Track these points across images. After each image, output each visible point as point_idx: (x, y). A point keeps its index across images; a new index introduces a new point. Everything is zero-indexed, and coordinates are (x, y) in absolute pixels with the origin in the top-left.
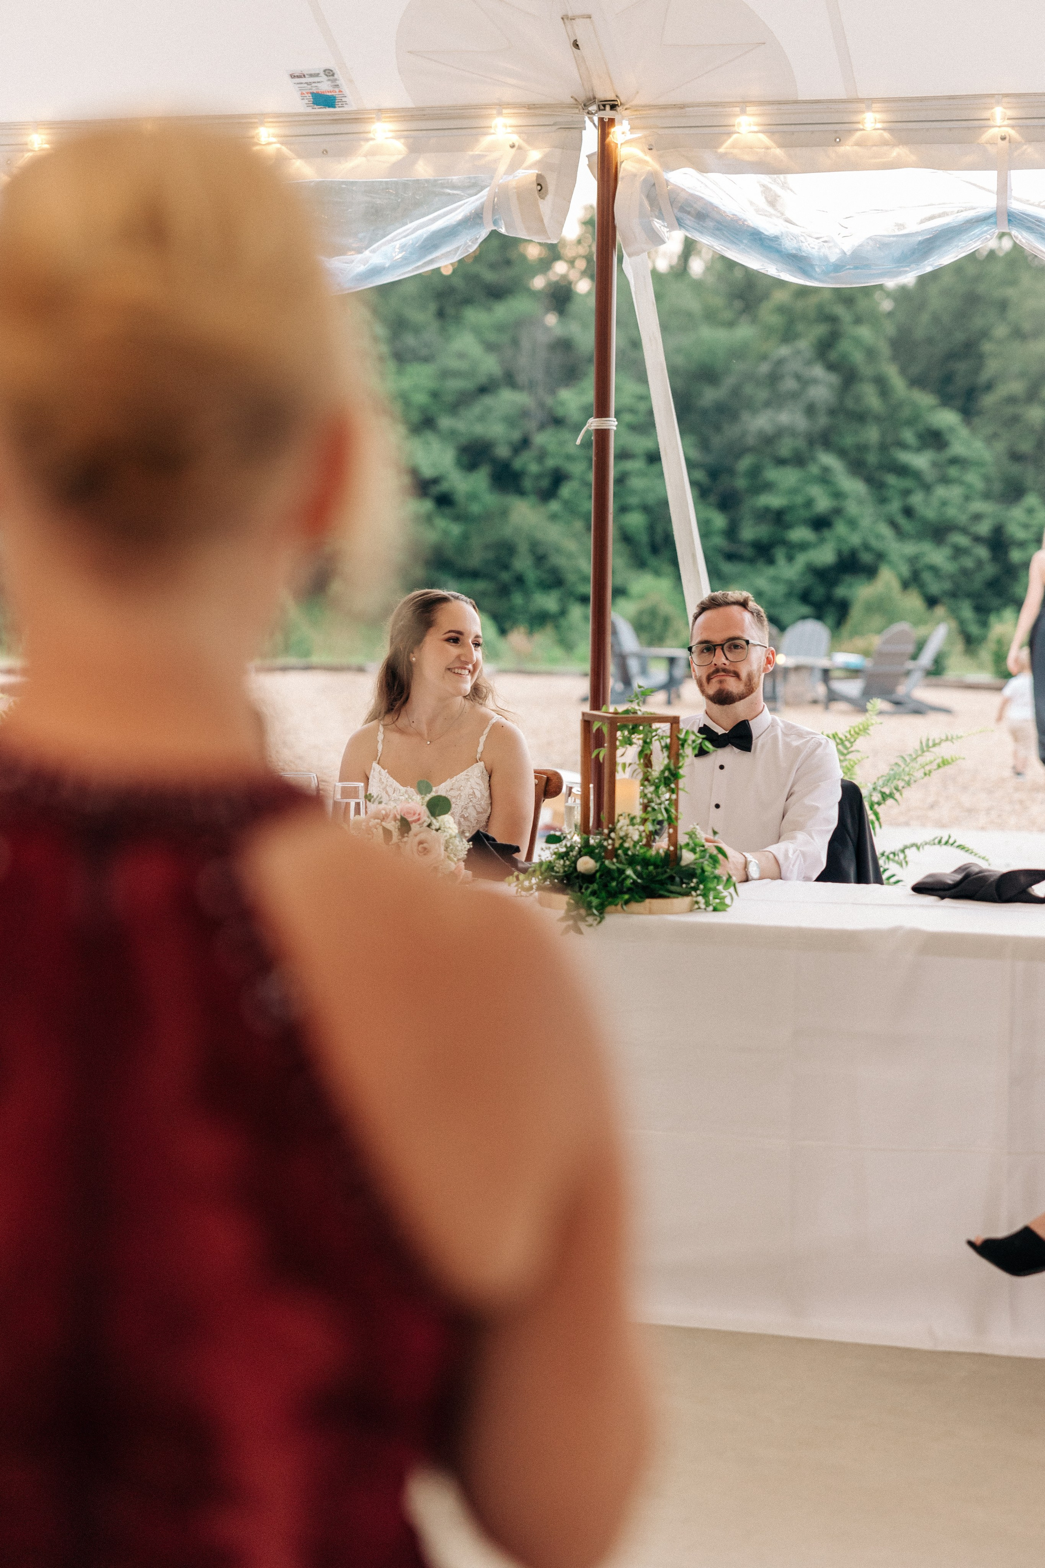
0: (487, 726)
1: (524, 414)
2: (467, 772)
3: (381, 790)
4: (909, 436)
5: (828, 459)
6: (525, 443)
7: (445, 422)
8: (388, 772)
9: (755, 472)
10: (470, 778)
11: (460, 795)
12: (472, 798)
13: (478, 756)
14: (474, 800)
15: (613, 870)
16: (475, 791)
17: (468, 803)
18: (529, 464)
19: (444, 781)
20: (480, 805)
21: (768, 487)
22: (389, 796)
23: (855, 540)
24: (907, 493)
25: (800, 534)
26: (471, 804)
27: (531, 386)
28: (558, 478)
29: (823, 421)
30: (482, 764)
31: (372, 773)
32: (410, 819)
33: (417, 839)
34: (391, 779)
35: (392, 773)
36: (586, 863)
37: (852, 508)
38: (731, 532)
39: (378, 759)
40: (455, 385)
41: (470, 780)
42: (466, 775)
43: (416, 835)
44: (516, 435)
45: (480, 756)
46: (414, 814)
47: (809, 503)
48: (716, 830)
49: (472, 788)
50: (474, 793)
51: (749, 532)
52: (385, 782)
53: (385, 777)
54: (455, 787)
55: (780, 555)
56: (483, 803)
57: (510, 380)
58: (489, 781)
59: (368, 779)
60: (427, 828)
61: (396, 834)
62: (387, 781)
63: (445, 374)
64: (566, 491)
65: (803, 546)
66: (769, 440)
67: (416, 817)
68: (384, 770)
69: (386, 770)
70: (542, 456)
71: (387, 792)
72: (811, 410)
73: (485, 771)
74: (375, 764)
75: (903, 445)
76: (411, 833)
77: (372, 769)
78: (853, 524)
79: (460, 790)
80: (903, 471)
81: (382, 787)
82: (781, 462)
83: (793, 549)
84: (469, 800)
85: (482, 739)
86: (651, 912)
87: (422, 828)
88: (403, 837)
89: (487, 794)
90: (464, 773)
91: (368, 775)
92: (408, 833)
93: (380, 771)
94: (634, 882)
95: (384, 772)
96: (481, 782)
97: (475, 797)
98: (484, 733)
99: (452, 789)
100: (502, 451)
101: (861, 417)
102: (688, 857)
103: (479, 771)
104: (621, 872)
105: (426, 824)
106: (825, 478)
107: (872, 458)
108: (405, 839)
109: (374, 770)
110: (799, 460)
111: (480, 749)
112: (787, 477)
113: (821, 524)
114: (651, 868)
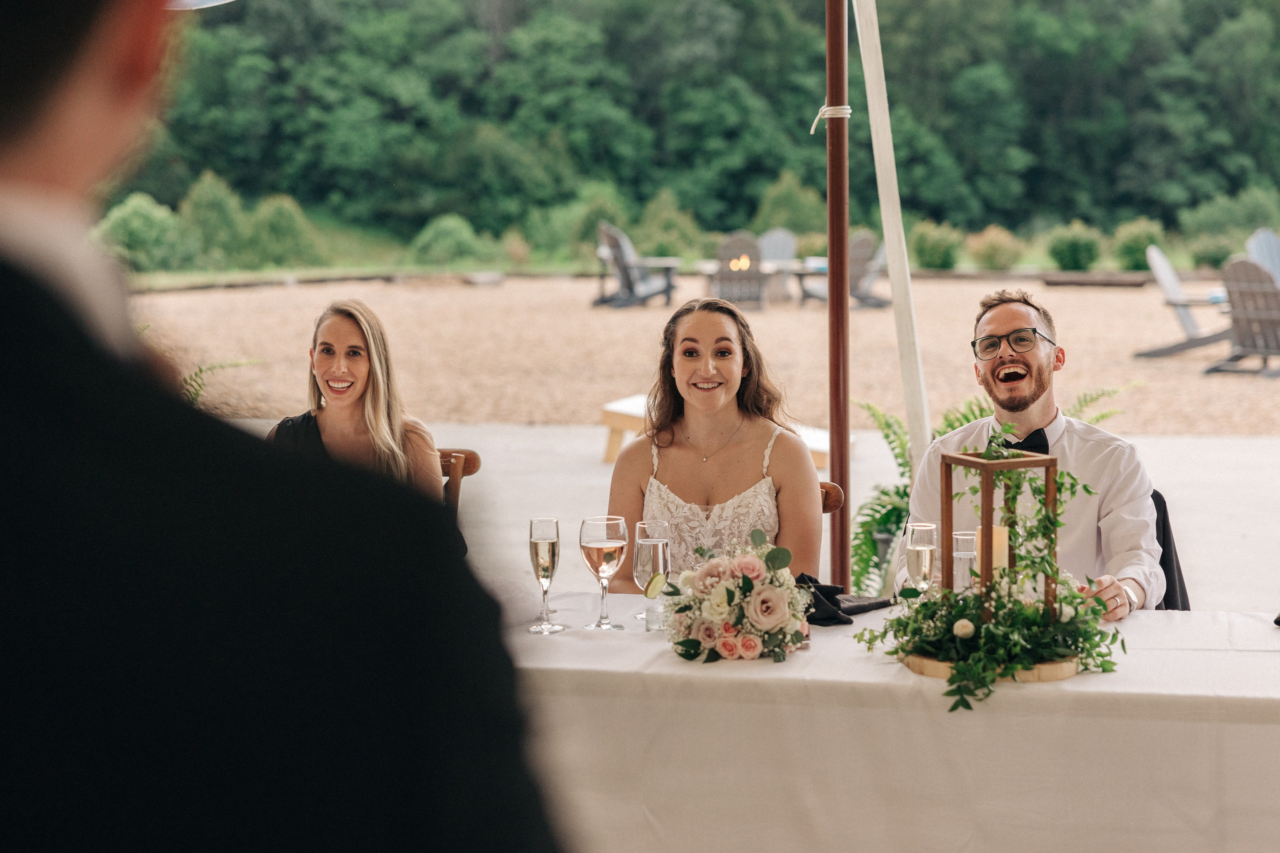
0: (771, 439)
1: (484, 50)
2: (755, 488)
3: (662, 506)
4: (800, 60)
5: (736, 83)
6: (485, 76)
7: (420, 59)
8: (668, 488)
9: (676, 94)
10: (758, 495)
11: (748, 512)
12: (760, 516)
13: (765, 470)
14: (763, 518)
15: (999, 636)
16: (763, 508)
17: (757, 521)
18: (490, 93)
19: (732, 497)
20: (768, 523)
21: (686, 106)
22: (671, 512)
23: (759, 147)
24: (799, 108)
25: (715, 143)
26: (759, 522)
27: (488, 28)
28: (514, 103)
29: (729, 51)
30: (769, 479)
31: (648, 488)
32: (750, 576)
33: (762, 597)
34: (672, 495)
35: (672, 489)
36: (964, 627)
37: (756, 121)
38: (659, 144)
39: (654, 473)
40: (426, 28)
41: (758, 497)
42: (754, 491)
43: (759, 594)
44: (479, 68)
45: (766, 470)
46: (753, 570)
47: (721, 118)
48: (1090, 577)
49: (761, 505)
50: (763, 510)
51: (674, 143)
52: (666, 499)
53: (665, 493)
54: (743, 503)
55: (699, 161)
56: (771, 521)
57: (471, 22)
58: (776, 497)
59: (644, 495)
60: (770, 585)
61: (738, 594)
62: (668, 497)
63: (418, 19)
64: (523, 113)
65: (717, 154)
66: (686, 68)
67: (755, 574)
68: (664, 485)
69: (666, 486)
70: (500, 84)
71: (669, 509)
72: (720, 42)
73: (772, 487)
74: (652, 479)
75: (795, 69)
76: (754, 592)
77: (649, 485)
78: (757, 134)
79: (747, 507)
80: (796, 89)
81: (662, 504)
82: (697, 85)
83: (710, 157)
84: (758, 518)
85: (767, 452)
86: (1040, 680)
87: (765, 586)
88: (746, 597)
89: (775, 511)
90: (752, 489)
91: (644, 491)
92: (750, 592)
93: (658, 486)
94: (1023, 648)
95: (664, 488)
96: (768, 499)
97: (764, 515)
98: (769, 445)
99: (740, 506)
100: (468, 82)
101: (761, 46)
102: (1068, 612)
103: (767, 488)
104: (1006, 636)
105: (768, 581)
106: (733, 97)
107: (772, 80)
108: (748, 599)
109: (651, 485)
110: (711, 83)
111: (766, 463)
112: (702, 97)
113: (731, 135)
114: (1035, 629)
